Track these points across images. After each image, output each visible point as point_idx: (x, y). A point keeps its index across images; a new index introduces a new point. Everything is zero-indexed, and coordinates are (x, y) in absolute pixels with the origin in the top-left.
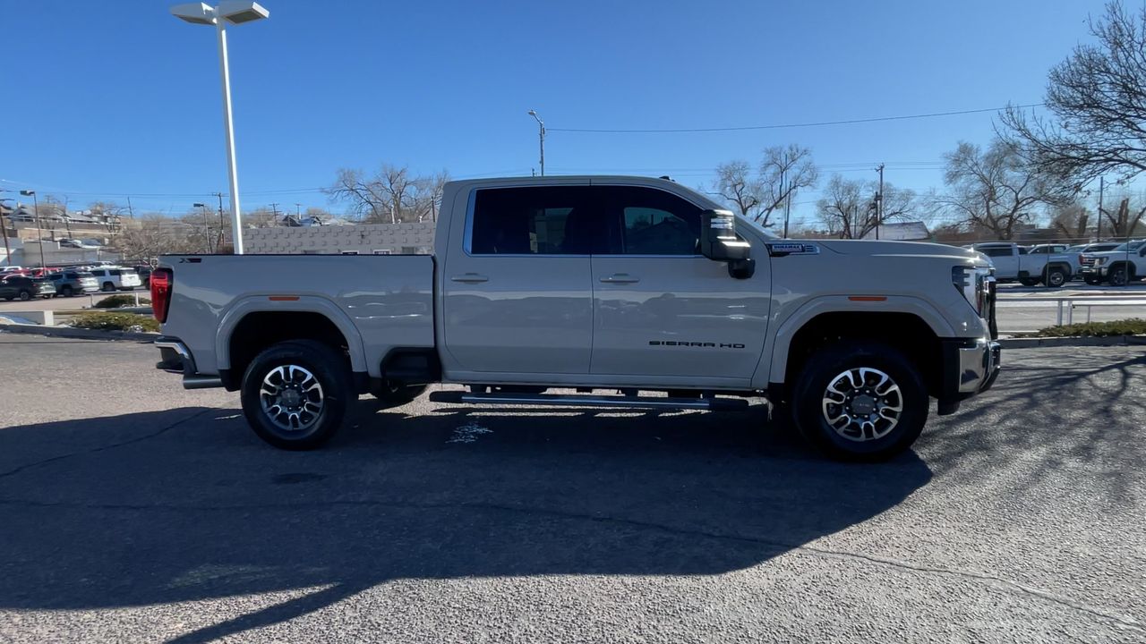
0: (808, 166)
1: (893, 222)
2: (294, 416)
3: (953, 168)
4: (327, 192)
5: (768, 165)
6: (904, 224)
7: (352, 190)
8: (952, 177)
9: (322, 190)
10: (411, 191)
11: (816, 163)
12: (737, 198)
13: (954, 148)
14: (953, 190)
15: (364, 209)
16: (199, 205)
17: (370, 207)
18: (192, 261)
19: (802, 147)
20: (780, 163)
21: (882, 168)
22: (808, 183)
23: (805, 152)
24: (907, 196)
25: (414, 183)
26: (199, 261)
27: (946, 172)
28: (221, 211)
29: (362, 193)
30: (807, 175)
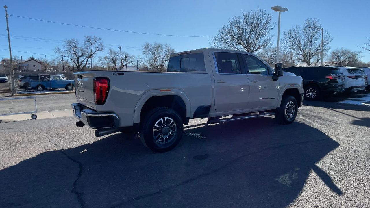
0: (101, 44)
1: (129, 65)
2: (166, 138)
3: (145, 50)
5: (86, 42)
6: (133, 66)
8: (145, 52)
11: (104, 43)
12: (74, 53)
13: (145, 44)
14: (145, 56)
18: (119, 74)
19: (99, 37)
20: (90, 41)
21: (120, 47)
22: (101, 50)
23: (100, 39)
24: (133, 57)
26: (123, 74)
27: (143, 51)
30: (100, 47)
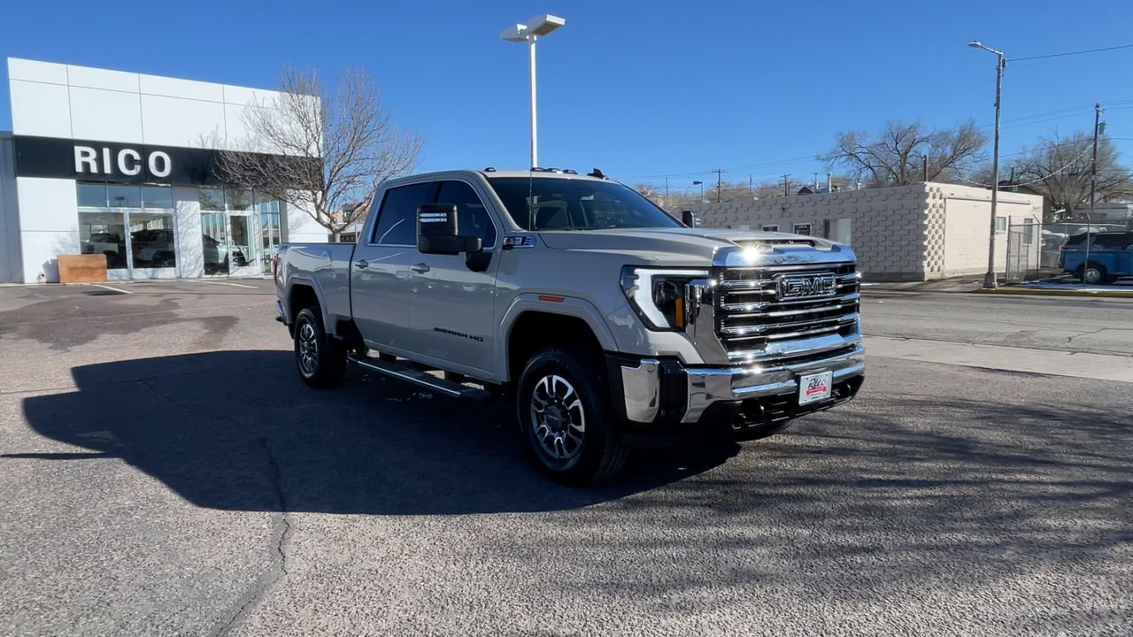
4: (823, 160)
7: (851, 154)
9: (818, 158)
10: (924, 149)
15: (863, 175)
16: (697, 183)
17: (870, 172)
25: (926, 140)
28: (718, 187)
29: (862, 157)
